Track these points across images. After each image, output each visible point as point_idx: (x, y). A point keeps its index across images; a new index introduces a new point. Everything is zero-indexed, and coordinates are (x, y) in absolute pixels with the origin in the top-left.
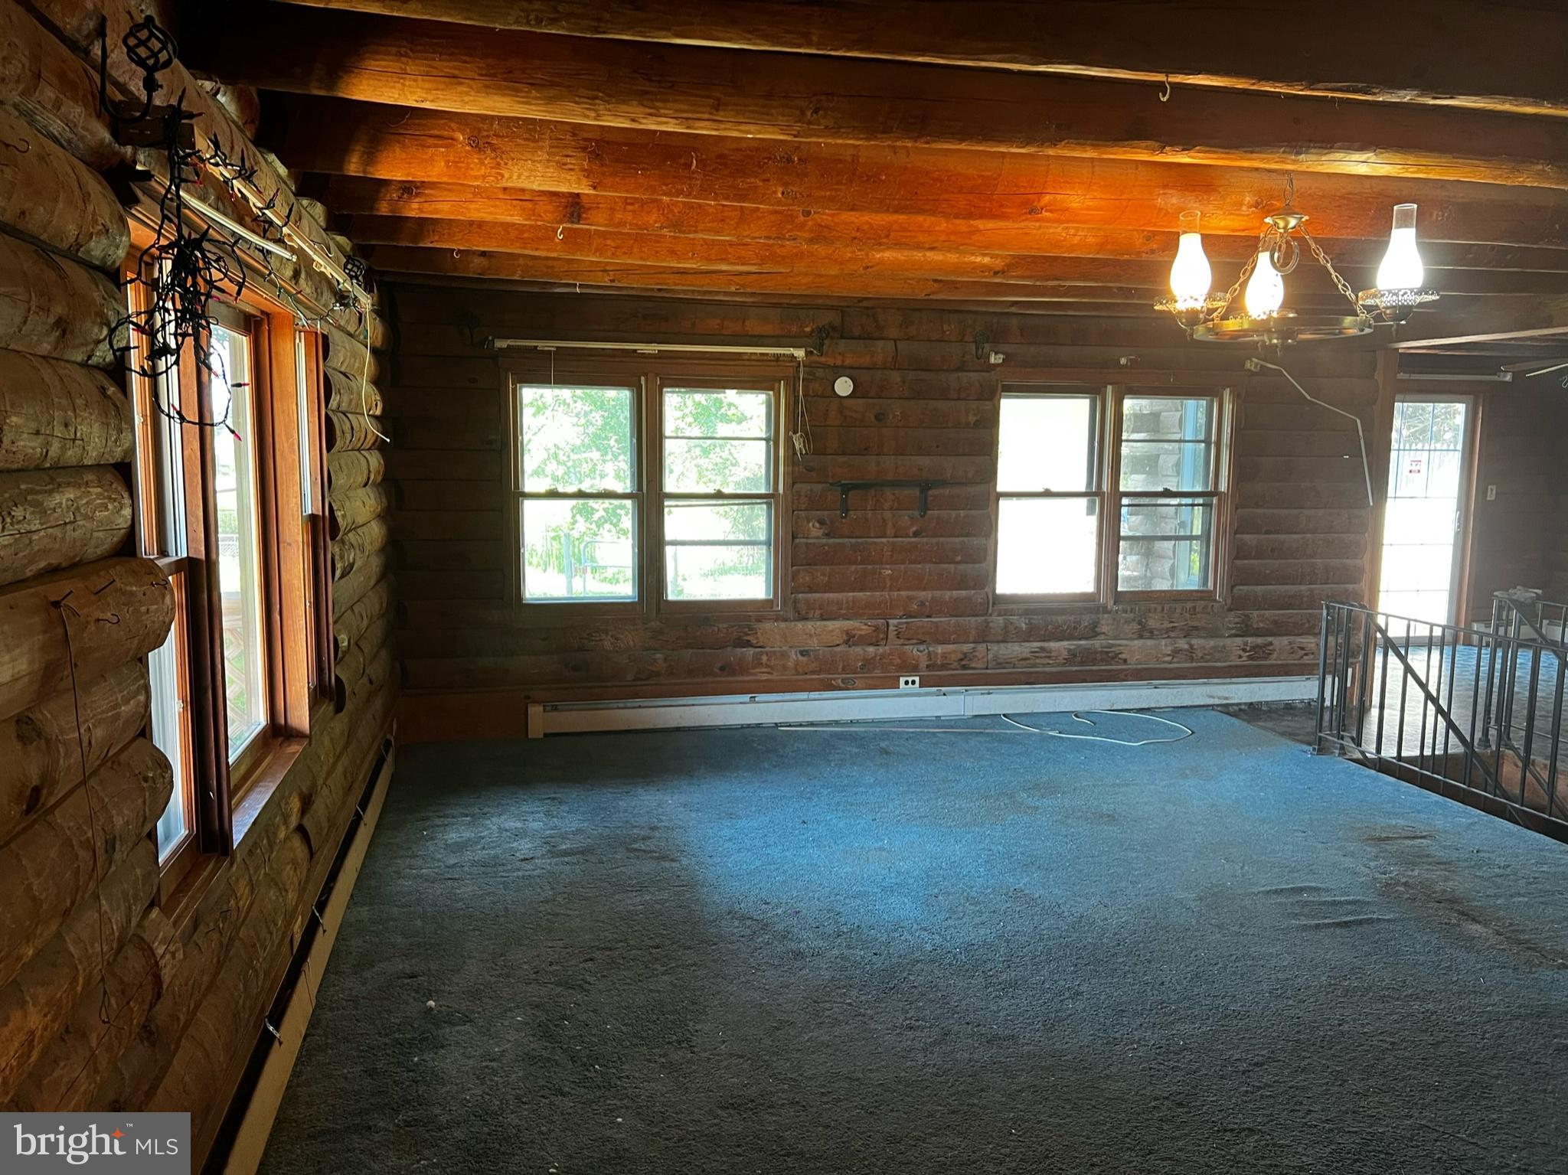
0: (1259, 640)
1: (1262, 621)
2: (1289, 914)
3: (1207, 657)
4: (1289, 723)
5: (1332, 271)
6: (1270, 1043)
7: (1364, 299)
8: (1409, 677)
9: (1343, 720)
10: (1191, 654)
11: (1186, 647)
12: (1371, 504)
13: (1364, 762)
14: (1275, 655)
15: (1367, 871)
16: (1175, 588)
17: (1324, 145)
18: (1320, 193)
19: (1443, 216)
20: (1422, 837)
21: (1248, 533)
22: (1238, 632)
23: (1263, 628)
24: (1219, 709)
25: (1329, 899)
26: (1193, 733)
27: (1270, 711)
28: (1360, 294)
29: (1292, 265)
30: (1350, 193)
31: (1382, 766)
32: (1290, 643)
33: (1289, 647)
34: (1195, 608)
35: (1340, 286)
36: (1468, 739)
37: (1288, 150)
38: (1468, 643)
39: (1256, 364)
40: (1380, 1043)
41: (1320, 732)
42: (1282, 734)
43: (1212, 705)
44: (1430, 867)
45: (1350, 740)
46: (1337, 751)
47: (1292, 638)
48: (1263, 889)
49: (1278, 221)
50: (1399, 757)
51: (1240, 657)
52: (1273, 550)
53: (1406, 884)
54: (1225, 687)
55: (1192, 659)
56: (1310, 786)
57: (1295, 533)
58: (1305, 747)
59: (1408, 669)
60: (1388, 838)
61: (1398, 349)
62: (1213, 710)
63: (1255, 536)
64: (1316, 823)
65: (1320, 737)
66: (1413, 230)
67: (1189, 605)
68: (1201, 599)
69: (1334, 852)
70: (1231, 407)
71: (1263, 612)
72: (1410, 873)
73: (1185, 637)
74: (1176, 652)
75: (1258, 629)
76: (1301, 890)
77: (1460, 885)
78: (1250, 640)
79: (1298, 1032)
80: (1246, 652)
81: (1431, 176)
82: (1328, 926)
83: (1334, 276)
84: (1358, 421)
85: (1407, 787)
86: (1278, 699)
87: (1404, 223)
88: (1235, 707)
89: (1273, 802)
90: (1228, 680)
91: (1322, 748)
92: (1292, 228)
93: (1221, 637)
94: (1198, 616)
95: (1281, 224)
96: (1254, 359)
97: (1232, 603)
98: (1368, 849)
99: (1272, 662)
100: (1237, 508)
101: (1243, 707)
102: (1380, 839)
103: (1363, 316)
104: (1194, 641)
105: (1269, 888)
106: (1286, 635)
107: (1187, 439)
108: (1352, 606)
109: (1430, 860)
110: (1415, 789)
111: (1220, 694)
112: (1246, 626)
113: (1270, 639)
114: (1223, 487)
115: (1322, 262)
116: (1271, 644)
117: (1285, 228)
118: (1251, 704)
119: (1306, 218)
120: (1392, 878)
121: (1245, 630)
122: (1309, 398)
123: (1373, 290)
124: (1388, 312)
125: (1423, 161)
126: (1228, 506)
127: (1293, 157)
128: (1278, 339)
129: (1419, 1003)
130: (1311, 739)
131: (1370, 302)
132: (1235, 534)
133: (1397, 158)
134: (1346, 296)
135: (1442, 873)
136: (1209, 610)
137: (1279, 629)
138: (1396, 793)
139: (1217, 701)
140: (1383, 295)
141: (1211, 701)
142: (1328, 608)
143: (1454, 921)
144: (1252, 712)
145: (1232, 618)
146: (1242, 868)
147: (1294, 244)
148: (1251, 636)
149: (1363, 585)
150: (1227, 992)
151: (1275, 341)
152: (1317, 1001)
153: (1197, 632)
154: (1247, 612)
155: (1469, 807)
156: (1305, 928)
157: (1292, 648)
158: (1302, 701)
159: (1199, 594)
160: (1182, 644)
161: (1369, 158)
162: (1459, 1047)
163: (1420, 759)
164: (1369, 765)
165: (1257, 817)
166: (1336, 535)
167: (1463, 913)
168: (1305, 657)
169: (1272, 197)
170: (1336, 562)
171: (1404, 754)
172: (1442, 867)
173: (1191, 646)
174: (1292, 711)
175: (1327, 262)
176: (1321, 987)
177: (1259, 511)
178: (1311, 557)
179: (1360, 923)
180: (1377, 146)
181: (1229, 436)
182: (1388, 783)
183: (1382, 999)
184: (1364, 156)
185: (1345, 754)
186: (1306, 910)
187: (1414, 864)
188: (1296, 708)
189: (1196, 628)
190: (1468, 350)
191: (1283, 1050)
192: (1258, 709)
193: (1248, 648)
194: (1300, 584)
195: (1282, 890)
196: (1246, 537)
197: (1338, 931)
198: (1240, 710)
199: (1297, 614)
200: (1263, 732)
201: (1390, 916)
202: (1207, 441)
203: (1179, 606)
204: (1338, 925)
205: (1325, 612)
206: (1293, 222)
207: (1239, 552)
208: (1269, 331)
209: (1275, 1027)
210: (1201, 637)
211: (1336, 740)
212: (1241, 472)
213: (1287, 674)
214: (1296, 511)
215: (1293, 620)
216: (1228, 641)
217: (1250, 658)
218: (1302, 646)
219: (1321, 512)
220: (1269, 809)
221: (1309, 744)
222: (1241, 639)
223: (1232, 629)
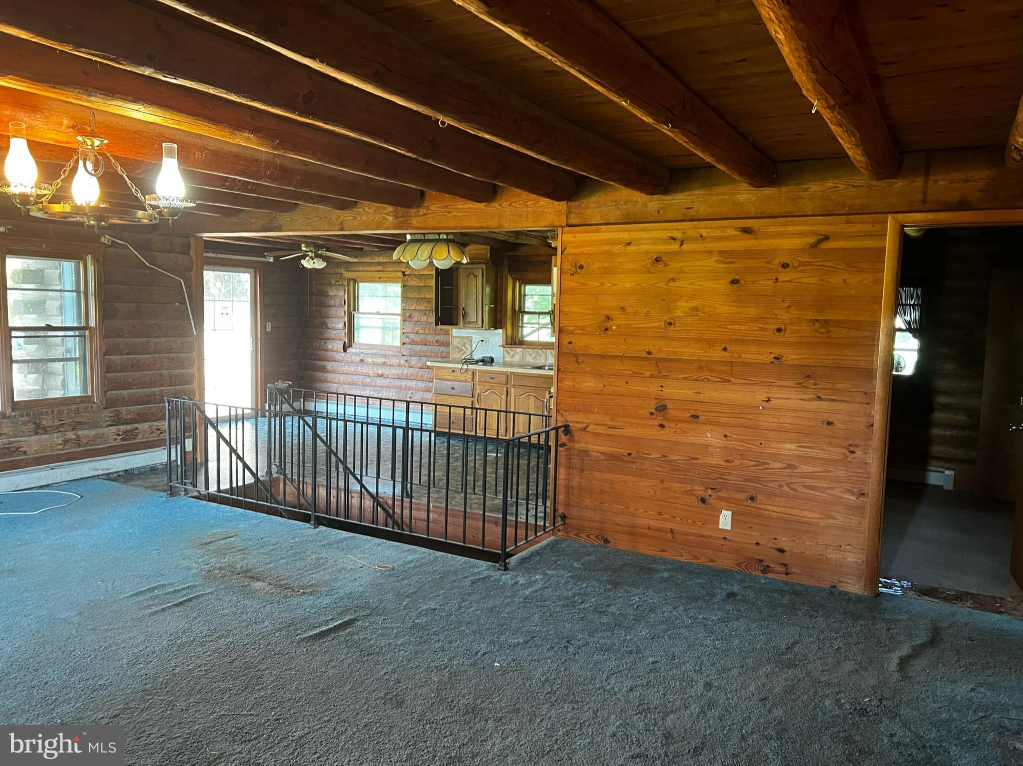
0: (128, 427)
1: (129, 414)
2: (144, 607)
3: (90, 442)
4: (154, 480)
5: (127, 179)
6: (125, 699)
7: (149, 201)
8: (221, 440)
9: (185, 473)
10: (78, 441)
11: (74, 437)
12: (195, 334)
13: (199, 497)
14: (140, 436)
15: (197, 565)
16: (66, 396)
17: (107, 93)
18: (120, 127)
19: (202, 156)
20: (231, 537)
21: (114, 355)
22: (114, 423)
23: (130, 418)
24: (103, 477)
25: (172, 590)
26: (82, 497)
27: (139, 474)
28: (147, 197)
29: (101, 172)
30: (140, 131)
31: (211, 498)
32: (150, 427)
33: (149, 430)
34: (78, 409)
35: (133, 190)
36: (255, 471)
37: (81, 91)
38: (263, 416)
39: (109, 240)
40: (199, 673)
41: (171, 482)
42: (147, 488)
43: (98, 476)
44: (235, 554)
45: (190, 485)
46: (183, 493)
47: (151, 424)
48: (127, 595)
49: (87, 140)
50: (219, 490)
51: (116, 439)
52: (133, 366)
53: (220, 568)
54: (106, 461)
55: (79, 445)
56: (163, 518)
57: (148, 354)
58: (162, 494)
59: (220, 436)
60: (211, 542)
61: (202, 237)
62: (98, 478)
63: (119, 357)
64: (166, 542)
65: (171, 486)
66: (176, 160)
67: (74, 407)
68: (83, 402)
69: (177, 558)
70: (93, 268)
71: (129, 408)
72: (222, 561)
73: (72, 430)
74: (66, 441)
75: (126, 419)
76: (154, 588)
77: (251, 561)
78: (122, 427)
79: (145, 684)
80: (120, 436)
81: (182, 128)
82: (169, 608)
83: (128, 183)
84: (182, 281)
85: (224, 508)
86: (145, 465)
87: (170, 156)
88: (115, 475)
89: (138, 535)
90: (108, 457)
91: (172, 492)
92: (97, 147)
93: (100, 427)
94: (81, 414)
95: (89, 142)
96: (107, 236)
97: (106, 404)
98: (199, 551)
99: (139, 440)
100: (104, 338)
101: (121, 473)
102: (207, 544)
103: (150, 211)
104: (80, 433)
105: (131, 593)
106: (146, 421)
107: (66, 289)
108: (184, 399)
109: (234, 550)
110: (228, 508)
111: (102, 467)
112: (118, 418)
113: (136, 425)
114: (92, 323)
115: (120, 173)
116: (137, 429)
117: (92, 145)
118: (126, 470)
119: (106, 142)
120: (212, 567)
121: (117, 421)
122: (148, 265)
123: (154, 195)
124: (165, 210)
125: (175, 117)
126: (97, 336)
127: (86, 97)
128: (94, 221)
129: (223, 640)
130: (166, 487)
131: (154, 203)
132: (104, 356)
133: (159, 112)
134: (137, 197)
135: (241, 556)
136: (90, 410)
137: (142, 418)
138: (218, 513)
139: (100, 472)
140: (160, 199)
141: (96, 473)
142: (169, 402)
143: (246, 583)
144: (128, 476)
145: (107, 414)
146: (113, 584)
147: (100, 157)
148: (123, 424)
149: (195, 385)
150: (96, 674)
151: (92, 222)
152: (160, 659)
153: (81, 426)
154: (117, 409)
155: (258, 513)
156: (155, 613)
157: (152, 430)
158: (161, 464)
159: (82, 399)
160: (71, 435)
161: (139, 108)
162: (245, 659)
163: (231, 490)
164: (203, 498)
165: (126, 547)
166: (175, 354)
167: (251, 577)
168: (161, 435)
169: (84, 124)
170: (177, 372)
171: (222, 488)
172: (241, 552)
173: (78, 436)
174: (155, 472)
175: (123, 173)
176: (163, 649)
177: (121, 340)
178: (159, 369)
179: (190, 600)
180: (144, 102)
181: (93, 288)
182: (213, 508)
183: (202, 644)
184: (137, 107)
185: (188, 494)
186: (156, 601)
187: (225, 554)
188: (157, 469)
189: (80, 423)
190: (247, 242)
191: (133, 700)
192: (132, 473)
193: (121, 434)
194: (153, 387)
195: (140, 592)
196: (113, 358)
197: (176, 609)
198: (119, 476)
199: (154, 407)
200: (134, 488)
201: (210, 590)
202: (78, 292)
203: (65, 409)
204: (177, 605)
205: (167, 404)
206: (97, 142)
207: (108, 368)
208: (86, 215)
209: (129, 687)
210: (85, 429)
211: (181, 486)
212: (105, 314)
213: (149, 447)
214: (145, 340)
215: (150, 411)
216: (106, 430)
217: (123, 439)
218: (159, 428)
219: (163, 340)
220: (134, 539)
221: (165, 491)
222: (114, 427)
223: (108, 421)
